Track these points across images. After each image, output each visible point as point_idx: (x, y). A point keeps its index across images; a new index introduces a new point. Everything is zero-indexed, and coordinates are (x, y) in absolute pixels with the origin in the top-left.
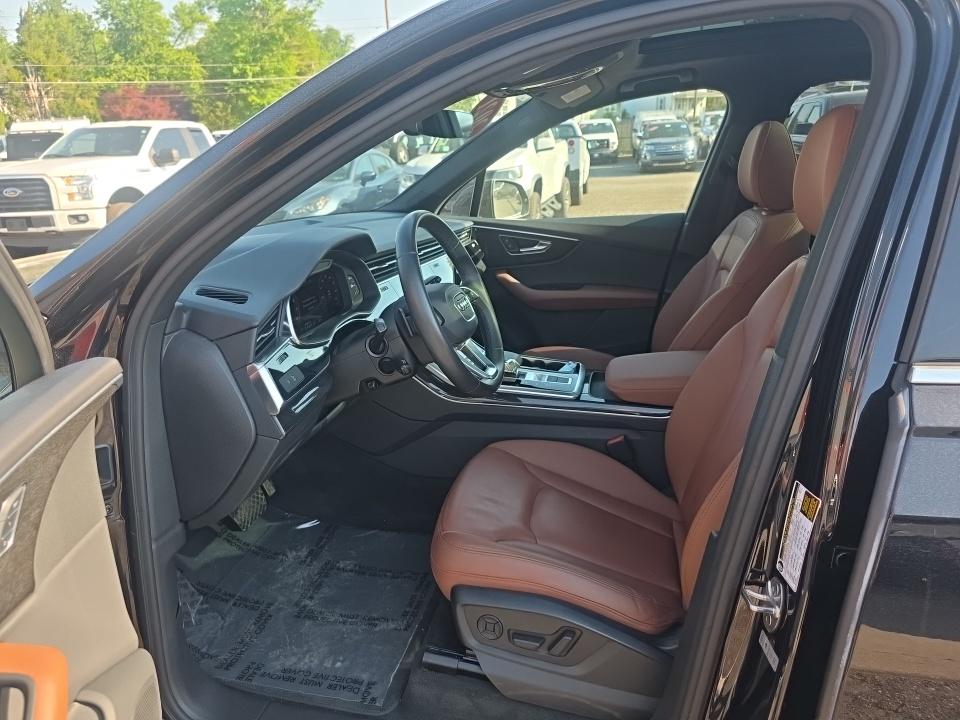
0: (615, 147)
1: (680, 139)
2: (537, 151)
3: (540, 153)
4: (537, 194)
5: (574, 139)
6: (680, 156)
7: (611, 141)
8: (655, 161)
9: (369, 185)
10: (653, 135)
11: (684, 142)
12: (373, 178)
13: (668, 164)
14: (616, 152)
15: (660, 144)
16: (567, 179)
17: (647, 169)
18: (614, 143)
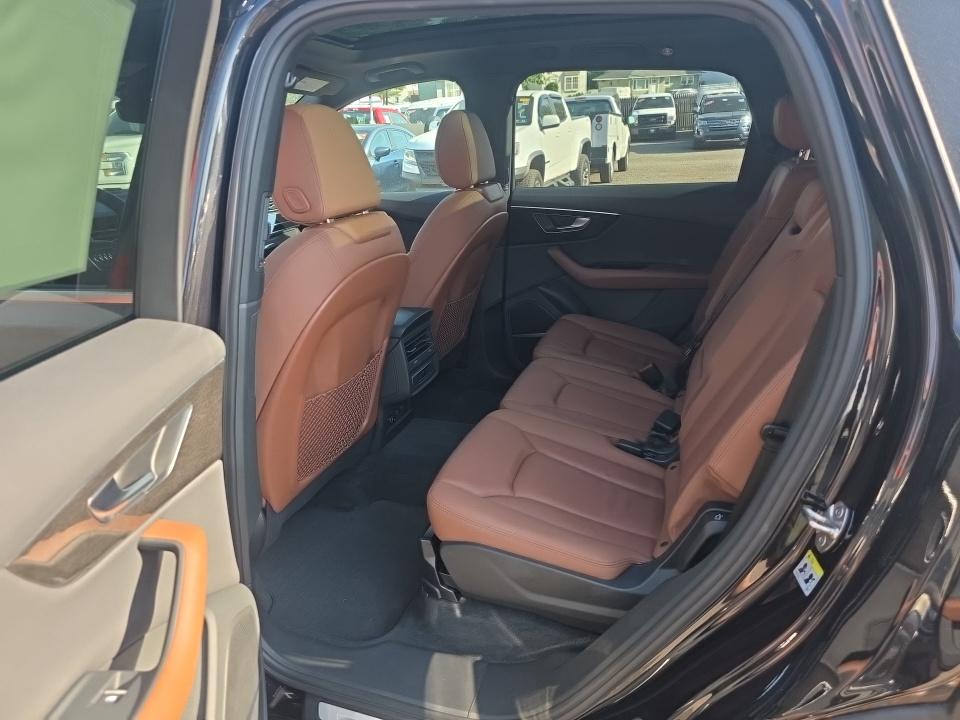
0: (673, 122)
1: (736, 113)
2: (542, 128)
3: (545, 130)
4: (536, 172)
5: (602, 115)
6: (734, 131)
7: (669, 115)
8: (707, 137)
9: (383, 160)
10: (708, 110)
11: (740, 116)
12: (386, 153)
13: (718, 140)
14: (673, 127)
15: (714, 119)
16: (586, 157)
17: (700, 146)
18: (672, 118)
